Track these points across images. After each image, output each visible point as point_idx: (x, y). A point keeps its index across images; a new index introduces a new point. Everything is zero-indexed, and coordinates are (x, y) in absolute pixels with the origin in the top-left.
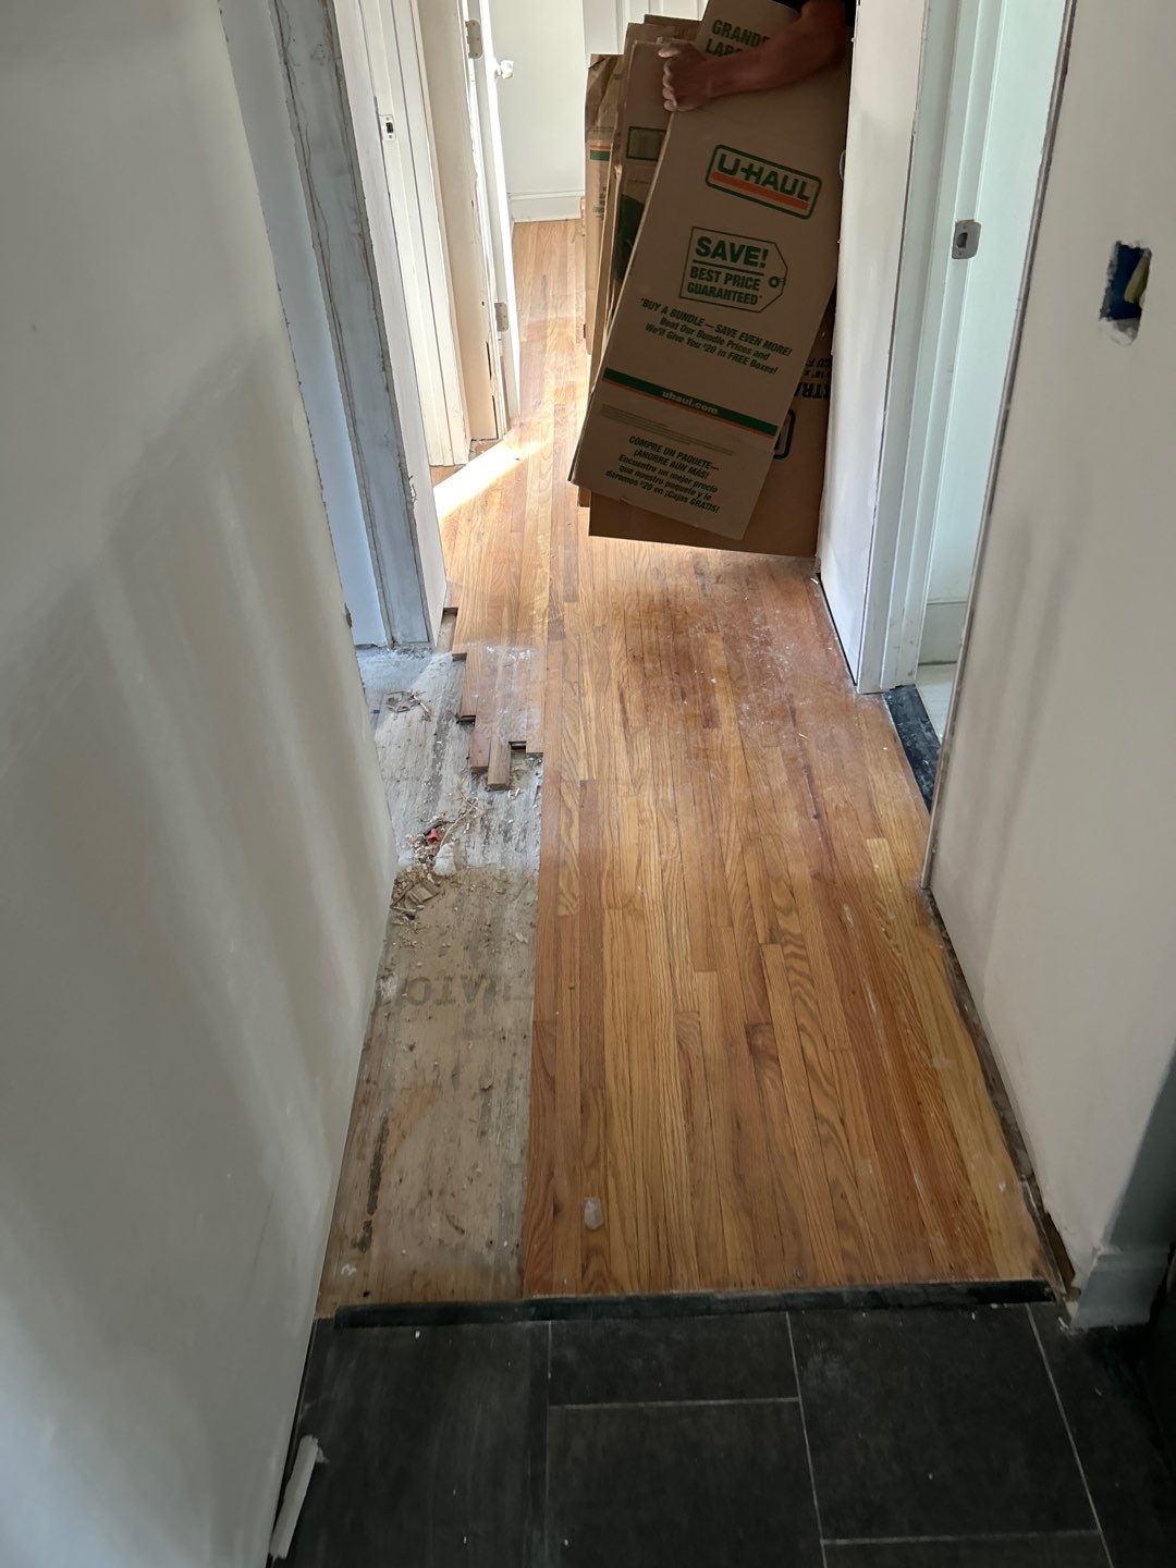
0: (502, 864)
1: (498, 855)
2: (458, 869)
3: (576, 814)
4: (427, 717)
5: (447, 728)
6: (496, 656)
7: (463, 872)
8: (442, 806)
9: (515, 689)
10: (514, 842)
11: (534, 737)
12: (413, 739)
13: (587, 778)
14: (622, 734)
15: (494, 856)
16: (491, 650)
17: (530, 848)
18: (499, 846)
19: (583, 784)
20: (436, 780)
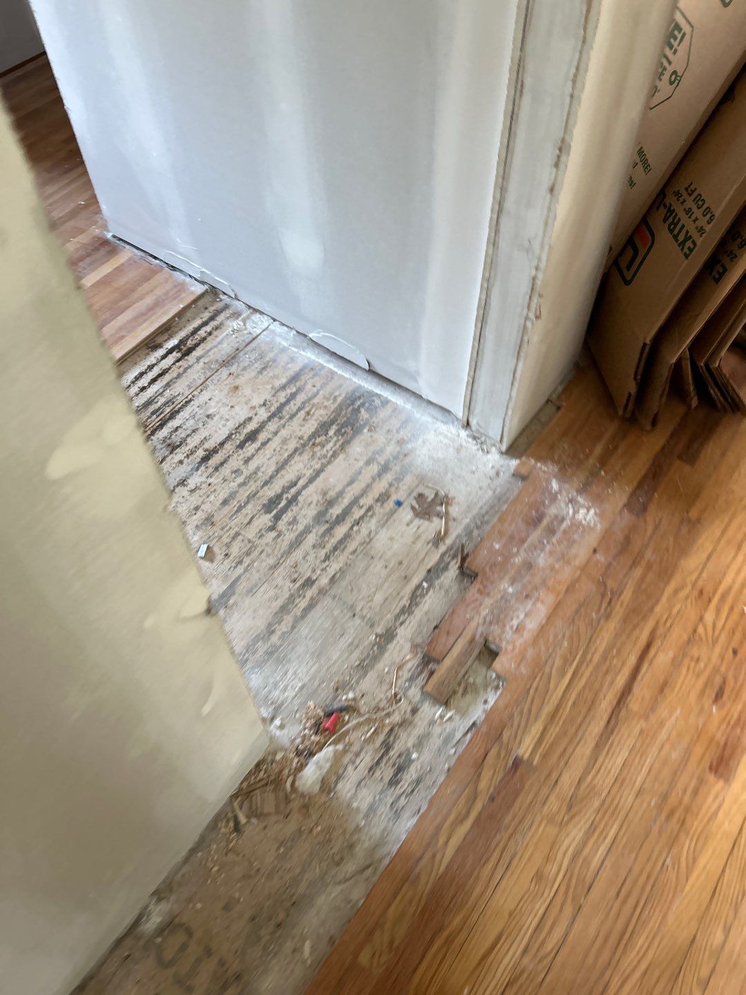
0: (367, 816)
1: (369, 799)
2: (322, 790)
3: (478, 806)
4: (438, 539)
5: (446, 568)
6: (554, 498)
7: (323, 798)
8: (368, 683)
9: (542, 560)
10: (399, 790)
11: (514, 649)
12: (405, 563)
13: (526, 756)
14: (609, 711)
15: (364, 799)
16: (555, 485)
17: (406, 814)
18: (380, 787)
19: (517, 763)
20: (388, 636)
